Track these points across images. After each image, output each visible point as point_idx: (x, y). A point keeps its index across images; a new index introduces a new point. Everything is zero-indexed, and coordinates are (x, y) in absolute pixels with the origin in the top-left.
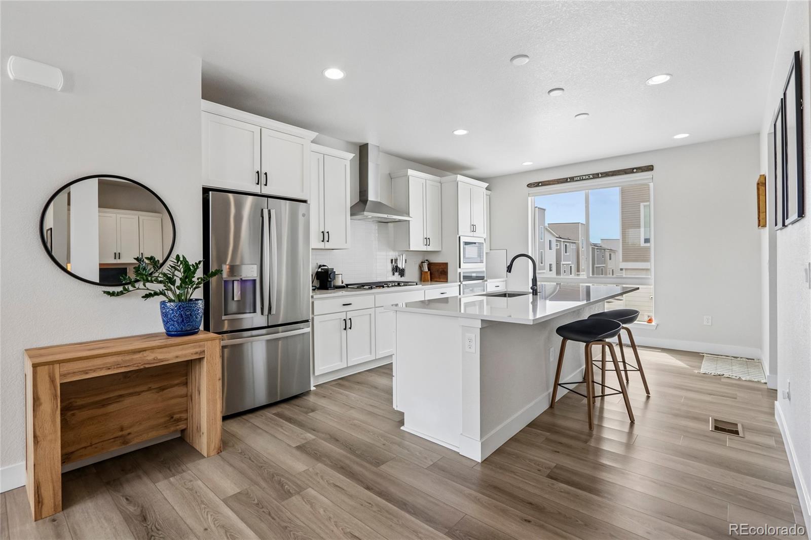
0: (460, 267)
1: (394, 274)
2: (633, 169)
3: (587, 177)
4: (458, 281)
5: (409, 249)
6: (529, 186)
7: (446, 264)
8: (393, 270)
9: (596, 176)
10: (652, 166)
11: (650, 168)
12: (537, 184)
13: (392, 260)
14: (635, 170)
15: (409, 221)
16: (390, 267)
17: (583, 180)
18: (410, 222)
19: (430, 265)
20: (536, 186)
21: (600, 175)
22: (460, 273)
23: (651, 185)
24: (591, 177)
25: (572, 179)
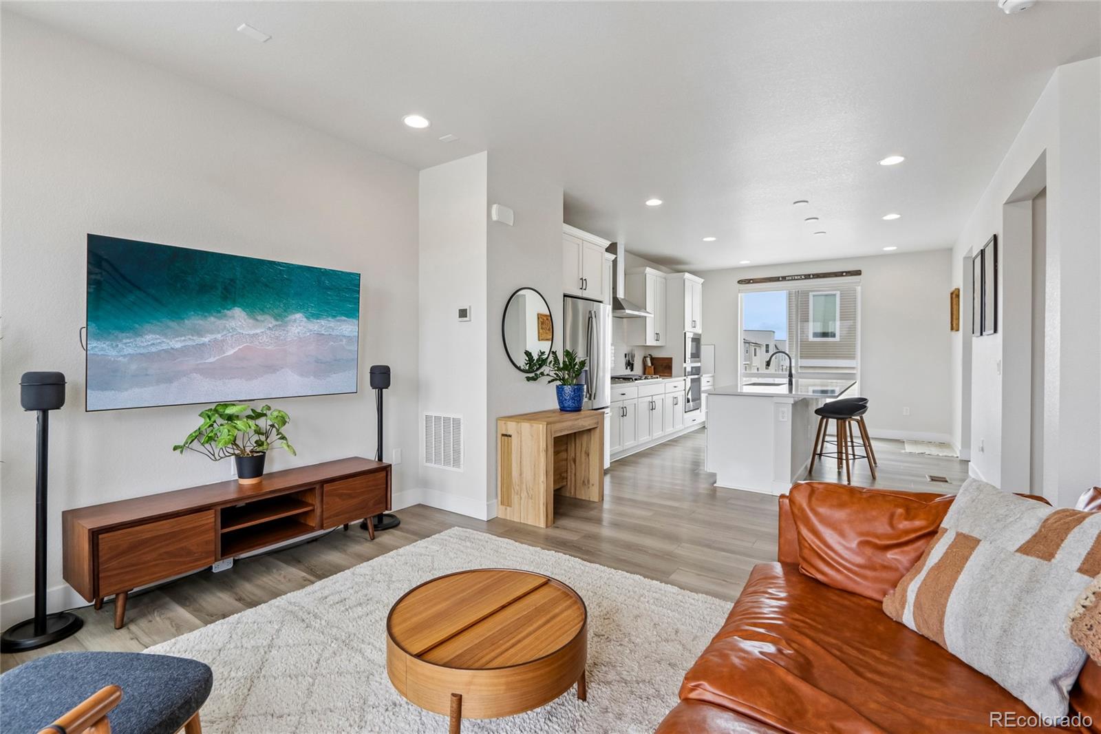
0: (685, 362)
1: (627, 368)
2: (843, 272)
3: (799, 277)
4: (683, 375)
5: (646, 343)
6: (740, 282)
7: (671, 359)
8: (626, 364)
9: (807, 277)
10: (860, 271)
11: (858, 273)
12: (748, 281)
13: (626, 355)
14: (844, 274)
15: (645, 317)
16: (623, 361)
17: (795, 279)
18: (647, 318)
19: (652, 359)
20: (748, 283)
21: (811, 276)
22: (685, 368)
23: (859, 288)
24: (803, 277)
25: (784, 278)
